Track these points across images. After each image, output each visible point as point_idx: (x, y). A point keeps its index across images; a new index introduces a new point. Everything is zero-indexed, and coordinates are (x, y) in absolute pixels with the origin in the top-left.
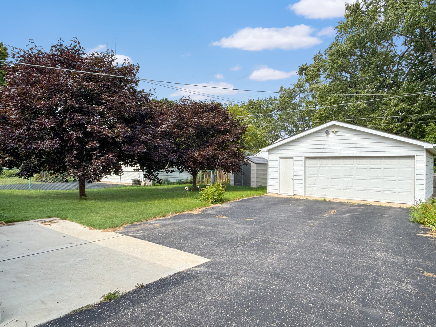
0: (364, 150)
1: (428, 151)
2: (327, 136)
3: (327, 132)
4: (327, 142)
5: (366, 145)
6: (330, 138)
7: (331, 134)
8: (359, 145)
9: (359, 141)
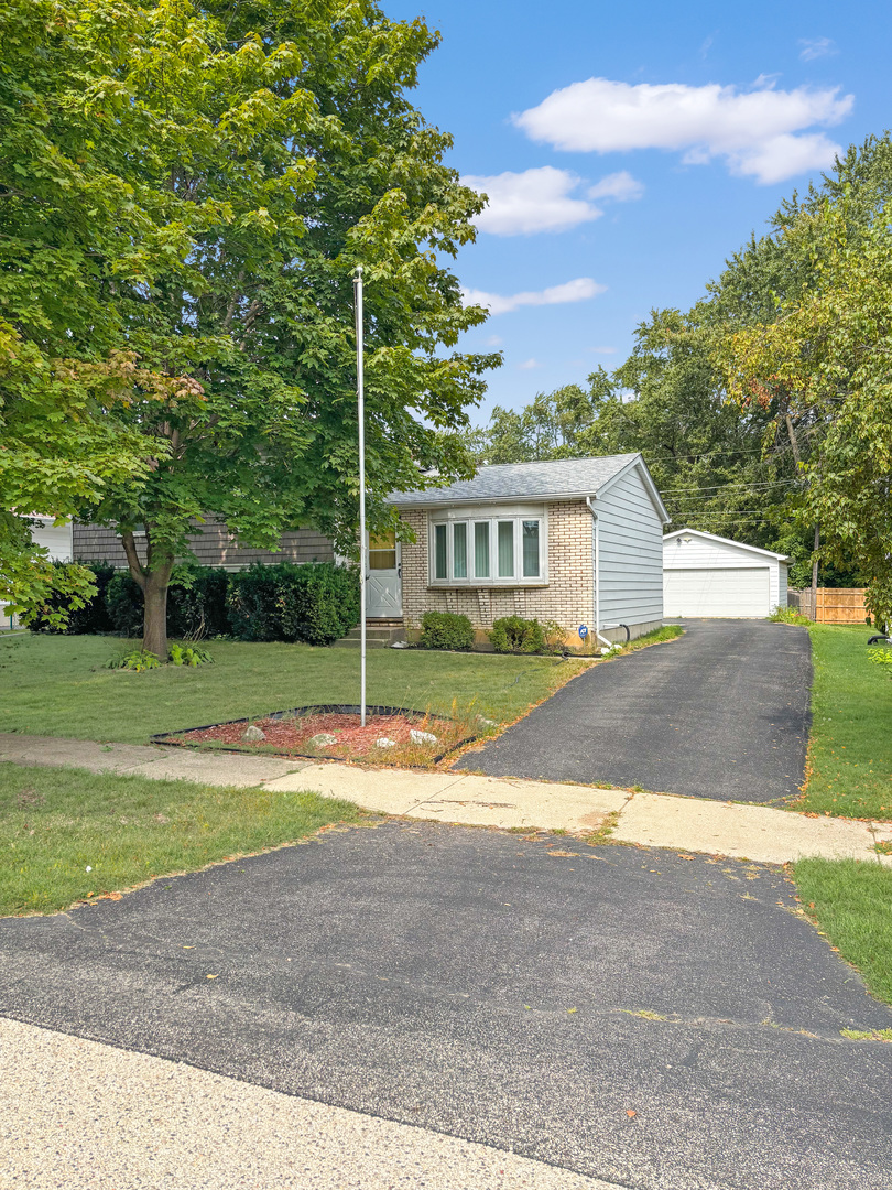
0: (719, 561)
1: (780, 562)
2: (679, 545)
3: (679, 540)
4: (679, 552)
5: (720, 556)
6: (682, 547)
7: (683, 542)
8: (713, 556)
9: (714, 551)
